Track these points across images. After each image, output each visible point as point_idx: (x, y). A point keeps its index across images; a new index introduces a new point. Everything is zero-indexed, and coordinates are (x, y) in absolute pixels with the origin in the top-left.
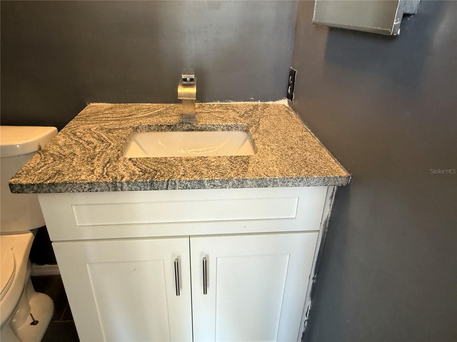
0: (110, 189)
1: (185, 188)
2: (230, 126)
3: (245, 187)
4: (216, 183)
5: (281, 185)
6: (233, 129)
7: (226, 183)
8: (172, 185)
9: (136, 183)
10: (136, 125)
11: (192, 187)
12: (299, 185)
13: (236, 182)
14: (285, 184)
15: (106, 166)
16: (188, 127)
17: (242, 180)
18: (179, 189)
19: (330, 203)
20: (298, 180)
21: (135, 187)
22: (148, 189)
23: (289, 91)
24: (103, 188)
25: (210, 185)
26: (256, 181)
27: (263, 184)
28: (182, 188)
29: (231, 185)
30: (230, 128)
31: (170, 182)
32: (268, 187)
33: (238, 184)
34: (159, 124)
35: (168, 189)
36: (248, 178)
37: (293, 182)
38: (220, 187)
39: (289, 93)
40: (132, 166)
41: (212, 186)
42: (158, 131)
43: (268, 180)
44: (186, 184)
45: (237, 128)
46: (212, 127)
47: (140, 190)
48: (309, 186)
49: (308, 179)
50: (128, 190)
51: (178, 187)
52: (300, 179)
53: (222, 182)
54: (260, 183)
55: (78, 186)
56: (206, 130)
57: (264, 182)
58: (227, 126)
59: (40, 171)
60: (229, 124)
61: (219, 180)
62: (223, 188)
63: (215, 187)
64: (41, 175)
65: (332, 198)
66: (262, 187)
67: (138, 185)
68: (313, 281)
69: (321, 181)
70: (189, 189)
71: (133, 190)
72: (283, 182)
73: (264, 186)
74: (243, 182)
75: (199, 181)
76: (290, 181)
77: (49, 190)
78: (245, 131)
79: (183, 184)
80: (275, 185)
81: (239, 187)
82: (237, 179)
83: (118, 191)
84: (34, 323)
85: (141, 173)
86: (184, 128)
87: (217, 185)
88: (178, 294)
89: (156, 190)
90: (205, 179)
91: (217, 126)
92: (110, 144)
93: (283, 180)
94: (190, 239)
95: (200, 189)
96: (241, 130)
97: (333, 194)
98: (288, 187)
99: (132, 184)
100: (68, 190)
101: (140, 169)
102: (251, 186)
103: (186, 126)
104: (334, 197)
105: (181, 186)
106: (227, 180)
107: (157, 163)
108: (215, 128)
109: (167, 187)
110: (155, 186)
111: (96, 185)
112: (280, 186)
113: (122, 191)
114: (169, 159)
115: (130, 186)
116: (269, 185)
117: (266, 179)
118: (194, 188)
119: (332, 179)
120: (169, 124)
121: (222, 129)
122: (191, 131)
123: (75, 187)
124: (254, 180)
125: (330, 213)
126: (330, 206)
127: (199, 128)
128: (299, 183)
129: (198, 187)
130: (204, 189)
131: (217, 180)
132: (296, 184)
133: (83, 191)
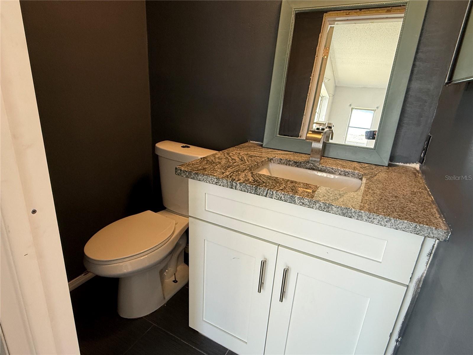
0: (228, 186)
1: (280, 199)
2: (347, 172)
3: (330, 212)
4: (305, 202)
5: (366, 220)
6: (350, 175)
7: (314, 204)
8: (270, 194)
9: (246, 186)
10: (271, 157)
11: (285, 200)
12: (386, 225)
13: (323, 205)
14: (370, 220)
15: (233, 172)
16: (310, 166)
17: (328, 205)
18: (275, 198)
19: (427, 261)
20: (385, 219)
21: (244, 189)
22: (253, 193)
23: (422, 156)
24: (224, 184)
25: (300, 202)
26: (341, 209)
27: (348, 214)
28: (277, 199)
29: (318, 207)
30: (347, 174)
31: (269, 191)
32: (352, 218)
33: (324, 207)
34: (288, 160)
35: (267, 197)
36: (334, 204)
37: (379, 220)
38: (308, 206)
39: (422, 157)
40: (250, 176)
41: (301, 203)
42: (286, 165)
43: (354, 211)
44: (281, 196)
45: (353, 175)
46: (331, 170)
47: (247, 192)
48: (396, 229)
49: (396, 222)
50: (239, 190)
51: (274, 197)
52: (387, 219)
53: (310, 202)
54: (345, 212)
55: (210, 178)
56: (325, 171)
57: (349, 212)
58: (344, 171)
59: (195, 166)
60: (347, 170)
61: (308, 199)
62: (310, 208)
63: (304, 205)
64: (194, 168)
65: (430, 255)
66: (347, 217)
67: (246, 188)
68: (396, 343)
69: (411, 227)
70: (283, 201)
71: (242, 191)
72: (368, 217)
73: (348, 216)
74: (329, 207)
75: (291, 196)
76: (376, 219)
77: (194, 177)
78: (361, 178)
79: (278, 195)
80: (360, 218)
81: (325, 211)
82: (324, 202)
83: (233, 189)
84: (175, 281)
85: (253, 181)
86: (307, 166)
87: (305, 204)
88: (259, 292)
89: (258, 195)
90: (297, 196)
91: (335, 170)
92: (246, 163)
93: (368, 215)
94: (278, 247)
95: (291, 203)
96: (357, 177)
97: (432, 251)
98: (372, 223)
99: (243, 186)
100: (204, 180)
101: (254, 179)
102: (336, 213)
103: (309, 165)
104: (432, 255)
105: (276, 197)
106: (315, 201)
107: (268, 179)
108: (333, 171)
109: (267, 194)
110: (258, 191)
111: (220, 181)
112: (364, 220)
113: (235, 189)
114: (279, 178)
115: (241, 187)
116: (354, 217)
117: (351, 210)
118: (287, 201)
119: (426, 229)
120: (296, 161)
121: (340, 173)
122: (312, 170)
123: (208, 179)
124: (340, 208)
125: (426, 272)
126: (427, 264)
127: (320, 168)
128: (385, 223)
129: (290, 201)
130: (294, 204)
131: (306, 199)
132: (383, 223)
133: (212, 183)
